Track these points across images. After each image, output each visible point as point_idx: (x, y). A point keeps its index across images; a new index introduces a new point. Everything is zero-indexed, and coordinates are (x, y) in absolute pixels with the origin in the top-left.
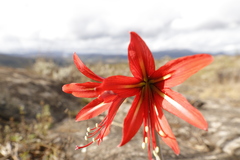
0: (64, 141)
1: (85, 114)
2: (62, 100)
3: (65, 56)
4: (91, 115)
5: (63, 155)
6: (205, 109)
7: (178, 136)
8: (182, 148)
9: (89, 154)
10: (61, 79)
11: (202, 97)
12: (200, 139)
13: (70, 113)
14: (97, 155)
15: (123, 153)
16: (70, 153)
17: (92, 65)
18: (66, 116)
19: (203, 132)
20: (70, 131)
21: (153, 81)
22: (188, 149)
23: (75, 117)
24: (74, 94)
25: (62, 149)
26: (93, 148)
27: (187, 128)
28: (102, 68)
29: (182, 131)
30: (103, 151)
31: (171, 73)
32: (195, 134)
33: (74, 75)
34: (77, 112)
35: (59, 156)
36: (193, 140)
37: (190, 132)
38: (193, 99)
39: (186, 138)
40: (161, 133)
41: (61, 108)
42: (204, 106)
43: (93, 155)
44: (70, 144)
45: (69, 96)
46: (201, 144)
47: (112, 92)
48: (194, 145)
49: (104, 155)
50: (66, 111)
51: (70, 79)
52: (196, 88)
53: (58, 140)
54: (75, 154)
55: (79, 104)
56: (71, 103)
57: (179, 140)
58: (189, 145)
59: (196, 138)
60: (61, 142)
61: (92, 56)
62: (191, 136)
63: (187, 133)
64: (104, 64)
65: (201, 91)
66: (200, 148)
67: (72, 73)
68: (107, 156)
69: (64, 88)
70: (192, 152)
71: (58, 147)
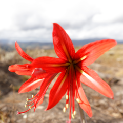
0: (10, 110)
1: (25, 88)
2: (8, 78)
3: (10, 43)
4: (30, 89)
5: (9, 121)
6: (120, 85)
7: (99, 106)
8: (101, 115)
9: (29, 120)
10: (7, 61)
11: (118, 75)
12: (116, 108)
13: (14, 88)
14: (35, 121)
15: (56, 119)
16: (14, 119)
17: (31, 50)
18: (11, 90)
19: (118, 103)
20: (14, 102)
21: (75, 62)
22: (106, 116)
23: (17, 91)
24: (17, 73)
25: (8, 116)
26: (32, 115)
27: (106, 100)
28: (39, 52)
29: (102, 102)
30: (40, 118)
31: (86, 54)
32: (112, 104)
33: (17, 58)
34: (19, 87)
35: (6, 121)
36: (110, 109)
37: (108, 102)
38: (110, 77)
39: (105, 107)
40: (78, 100)
41: (7, 84)
42: (119, 83)
43: (32, 121)
44: (14, 112)
45: (13, 74)
46: (116, 112)
47: (41, 69)
48: (111, 113)
49: (40, 121)
50: (11, 86)
51: (14, 62)
52: (113, 69)
53: (5, 108)
54: (18, 119)
55: (21, 81)
56: (15, 80)
57: (99, 109)
58: (107, 113)
59: (113, 108)
60: (7, 111)
61: (31, 43)
62: (109, 106)
63: (106, 104)
64: (40, 49)
65: (116, 71)
66: (116, 115)
67: (15, 56)
68: (43, 121)
69: (10, 69)
70: (110, 118)
71: (5, 114)
